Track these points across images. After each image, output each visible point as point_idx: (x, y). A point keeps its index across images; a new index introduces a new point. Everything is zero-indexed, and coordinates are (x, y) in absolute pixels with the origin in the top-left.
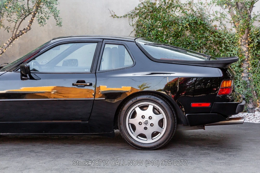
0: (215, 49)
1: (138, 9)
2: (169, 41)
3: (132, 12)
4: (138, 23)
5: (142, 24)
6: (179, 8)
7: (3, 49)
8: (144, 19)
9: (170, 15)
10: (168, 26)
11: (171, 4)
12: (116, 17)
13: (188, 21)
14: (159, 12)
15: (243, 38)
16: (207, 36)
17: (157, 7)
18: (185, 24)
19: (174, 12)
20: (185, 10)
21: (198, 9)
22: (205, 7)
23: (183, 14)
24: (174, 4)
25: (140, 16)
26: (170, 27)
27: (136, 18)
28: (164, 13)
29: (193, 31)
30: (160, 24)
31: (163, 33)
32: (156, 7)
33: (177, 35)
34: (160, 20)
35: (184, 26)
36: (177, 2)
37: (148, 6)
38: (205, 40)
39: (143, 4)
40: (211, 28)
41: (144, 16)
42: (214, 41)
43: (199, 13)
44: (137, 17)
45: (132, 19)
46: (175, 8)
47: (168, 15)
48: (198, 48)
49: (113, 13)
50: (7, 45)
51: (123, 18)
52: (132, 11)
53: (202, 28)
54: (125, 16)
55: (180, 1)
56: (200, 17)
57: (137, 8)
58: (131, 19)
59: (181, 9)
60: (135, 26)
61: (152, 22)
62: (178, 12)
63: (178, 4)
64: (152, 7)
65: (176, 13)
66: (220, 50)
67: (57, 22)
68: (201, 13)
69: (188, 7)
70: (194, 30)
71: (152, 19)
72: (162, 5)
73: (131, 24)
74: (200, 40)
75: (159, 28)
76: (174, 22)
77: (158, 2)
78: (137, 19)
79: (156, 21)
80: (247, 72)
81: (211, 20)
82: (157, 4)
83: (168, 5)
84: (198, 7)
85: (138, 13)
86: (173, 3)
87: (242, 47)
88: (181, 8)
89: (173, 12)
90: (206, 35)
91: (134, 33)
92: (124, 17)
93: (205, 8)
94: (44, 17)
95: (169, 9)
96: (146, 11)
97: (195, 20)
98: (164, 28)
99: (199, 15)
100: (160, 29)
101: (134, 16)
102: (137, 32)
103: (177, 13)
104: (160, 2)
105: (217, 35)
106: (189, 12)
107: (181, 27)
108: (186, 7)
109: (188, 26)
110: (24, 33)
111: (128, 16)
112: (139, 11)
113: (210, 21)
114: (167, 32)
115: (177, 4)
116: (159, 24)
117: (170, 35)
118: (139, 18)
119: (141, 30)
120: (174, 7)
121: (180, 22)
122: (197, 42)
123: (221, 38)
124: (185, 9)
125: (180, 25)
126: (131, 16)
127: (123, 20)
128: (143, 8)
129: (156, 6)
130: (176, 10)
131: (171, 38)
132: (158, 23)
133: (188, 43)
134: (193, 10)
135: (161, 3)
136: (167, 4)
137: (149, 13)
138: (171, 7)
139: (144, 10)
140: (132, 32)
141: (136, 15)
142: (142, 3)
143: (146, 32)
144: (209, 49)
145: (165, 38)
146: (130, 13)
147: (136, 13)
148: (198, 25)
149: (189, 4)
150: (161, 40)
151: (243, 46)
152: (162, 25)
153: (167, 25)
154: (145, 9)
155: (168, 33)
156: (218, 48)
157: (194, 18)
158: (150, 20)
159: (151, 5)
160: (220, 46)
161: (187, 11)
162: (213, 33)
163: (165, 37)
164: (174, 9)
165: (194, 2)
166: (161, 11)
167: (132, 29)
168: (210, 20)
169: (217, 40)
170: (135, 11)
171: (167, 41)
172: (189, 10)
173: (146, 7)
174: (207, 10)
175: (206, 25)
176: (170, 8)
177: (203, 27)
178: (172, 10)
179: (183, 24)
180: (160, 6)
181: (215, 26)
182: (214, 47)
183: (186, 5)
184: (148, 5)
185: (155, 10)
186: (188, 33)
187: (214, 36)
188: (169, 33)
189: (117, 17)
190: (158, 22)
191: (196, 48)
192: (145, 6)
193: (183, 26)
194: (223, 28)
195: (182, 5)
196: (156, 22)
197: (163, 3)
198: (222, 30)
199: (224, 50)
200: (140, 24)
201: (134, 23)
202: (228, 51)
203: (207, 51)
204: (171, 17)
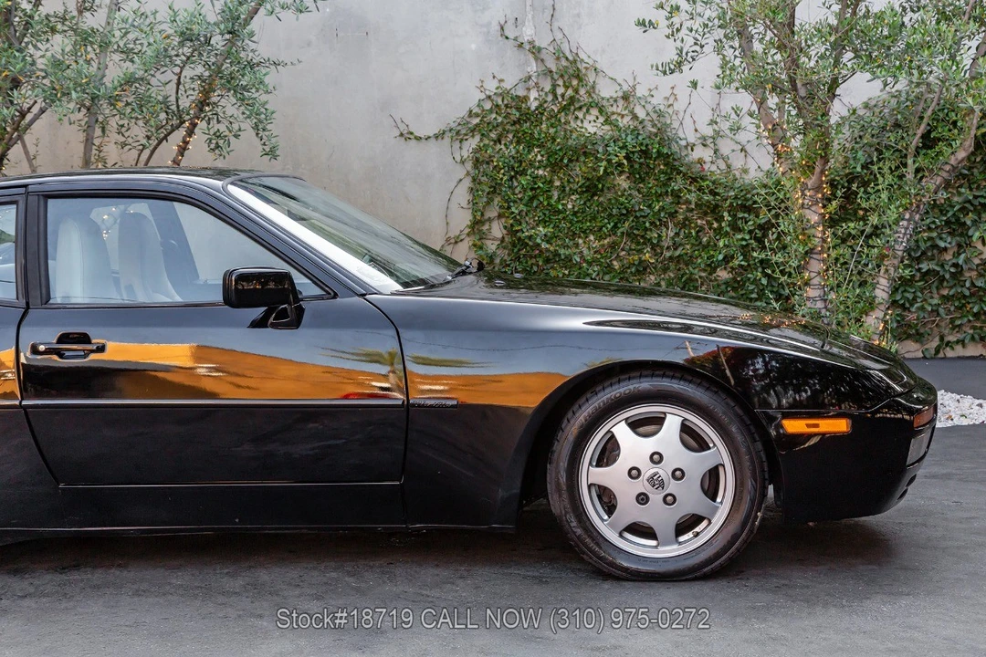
0: (701, 229)
1: (477, 115)
2: (570, 206)
3: (459, 124)
4: (478, 155)
5: (490, 157)
6: (594, 112)
8: (495, 142)
9: (571, 132)
10: (565, 161)
11: (571, 98)
12: (412, 137)
13: (624, 147)
14: (536, 121)
15: (809, 187)
16: (680, 190)
17: (533, 108)
18: (617, 156)
19: (582, 122)
20: (614, 117)
21: (652, 114)
22: (669, 106)
23: (607, 127)
24: (582, 99)
25: (483, 135)
26: (570, 164)
27: (470, 140)
28: (552, 126)
29: (638, 176)
30: (542, 156)
31: (551, 182)
32: (529, 109)
33: (592, 188)
34: (541, 146)
35: (614, 161)
36: (590, 95)
37: (506, 106)
38: (672, 203)
39: (492, 101)
40: (689, 166)
41: (493, 135)
42: (697, 205)
43: (654, 125)
44: (473, 136)
45: (460, 142)
46: (584, 110)
47: (565, 131)
48: (651, 223)
49: (403, 127)
51: (433, 140)
52: (459, 121)
53: (662, 167)
54: (439, 136)
55: (597, 92)
56: (656, 135)
57: (474, 112)
58: (457, 144)
59: (601, 114)
60: (469, 165)
61: (518, 152)
62: (593, 123)
63: (592, 98)
64: (518, 109)
65: (586, 124)
66: (715, 230)
67: (265, 147)
68: (659, 125)
69: (619, 108)
70: (639, 173)
71: (518, 143)
72: (546, 102)
73: (458, 159)
74: (659, 202)
75: (538, 168)
76: (585, 150)
77: (533, 94)
78: (473, 142)
79: (530, 148)
80: (820, 285)
81: (688, 144)
82: (532, 99)
83: (564, 103)
84: (649, 108)
85: (477, 125)
86: (578, 96)
87: (807, 211)
88: (601, 111)
89: (579, 123)
90: (676, 188)
91: (467, 183)
92: (436, 137)
93: (670, 111)
94: (227, 133)
95: (566, 115)
96: (500, 119)
97: (642, 144)
98: (553, 168)
99: (654, 130)
100: (541, 172)
101: (466, 135)
102: (474, 180)
103: (591, 126)
104: (541, 93)
105: (708, 186)
106: (625, 122)
107: (604, 163)
108: (615, 106)
109: (625, 162)
111: (448, 135)
112: (481, 121)
113: (686, 147)
114: (561, 179)
115: (591, 100)
116: (539, 158)
117: (571, 189)
118: (481, 140)
119: (487, 175)
120: (580, 108)
121: (601, 150)
122: (649, 206)
123: (718, 194)
124: (613, 113)
125: (602, 160)
126: (457, 134)
127: (433, 146)
128: (491, 111)
129: (529, 104)
130: (588, 117)
131: (573, 197)
132: (536, 155)
133: (624, 212)
134: (635, 117)
135: (544, 97)
136: (560, 99)
137: (508, 127)
138: (572, 108)
139: (494, 116)
140: (461, 180)
141: (472, 131)
142: (489, 97)
143: (502, 179)
144: (684, 226)
145: (555, 197)
146: (453, 125)
147: (470, 126)
148: (650, 159)
149: (623, 98)
150: (545, 203)
151: (808, 208)
152: (548, 159)
153: (562, 160)
154: (497, 113)
155: (566, 184)
156: (709, 224)
157: (640, 138)
158: (512, 147)
159: (514, 104)
160: (716, 219)
161: (619, 119)
162: (694, 180)
163: (556, 194)
164: (580, 115)
165: (638, 94)
166: (544, 118)
167: (460, 172)
168: (683, 143)
169: (708, 201)
170: (469, 120)
171: (563, 205)
172: (623, 116)
173: (500, 109)
174: (674, 117)
175: (675, 160)
176: (569, 109)
177: (665, 165)
178: (577, 118)
179: (609, 155)
180: (541, 105)
181: (701, 162)
182: (699, 221)
183: (616, 101)
184: (506, 102)
185: (526, 116)
186: (623, 182)
187: (700, 189)
188: (568, 181)
189: (416, 138)
190: (536, 150)
191: (647, 225)
192: (497, 106)
193: (609, 161)
194: (723, 166)
195: (605, 103)
196: (529, 152)
197: (550, 98)
198: (719, 171)
199: (728, 229)
200: (483, 156)
201: (465, 155)
202: (740, 230)
203: (677, 234)
204: (574, 136)
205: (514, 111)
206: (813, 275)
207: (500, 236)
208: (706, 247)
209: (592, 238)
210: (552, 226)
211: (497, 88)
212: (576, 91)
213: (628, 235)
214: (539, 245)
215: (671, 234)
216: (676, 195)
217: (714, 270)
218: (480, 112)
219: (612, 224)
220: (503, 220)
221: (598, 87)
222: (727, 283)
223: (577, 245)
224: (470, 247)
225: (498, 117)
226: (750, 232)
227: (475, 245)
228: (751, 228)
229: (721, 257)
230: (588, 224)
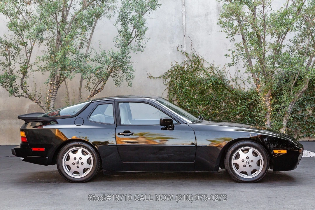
0: (232, 104)
1: (170, 72)
2: (196, 97)
3: (165, 74)
4: (171, 83)
5: (174, 83)
6: (203, 71)
8: (175, 79)
9: (196, 77)
10: (195, 85)
11: (196, 68)
13: (211, 81)
14: (187, 74)
15: (267, 96)
16: (227, 94)
17: (186, 70)
18: (209, 84)
19: (199, 74)
20: (208, 73)
21: (219, 72)
22: (223, 70)
23: (206, 76)
25: (172, 77)
28: (191, 75)
29: (215, 90)
30: (188, 83)
31: (191, 90)
32: (185, 70)
33: (202, 92)
34: (188, 80)
37: (178, 69)
38: (224, 97)
39: (175, 68)
40: (229, 87)
41: (175, 77)
42: (231, 98)
43: (219, 76)
44: (169, 78)
46: (200, 71)
47: (195, 76)
48: (219, 103)
49: (150, 75)
51: (158, 78)
53: (221, 87)
56: (220, 78)
58: (165, 80)
59: (205, 72)
60: (168, 86)
61: (182, 82)
64: (182, 70)
65: (200, 75)
66: (236, 105)
68: (221, 76)
69: (210, 70)
70: (215, 89)
71: (182, 80)
72: (189, 68)
73: (165, 84)
74: (220, 97)
75: (187, 87)
76: (200, 82)
77: (186, 66)
78: (169, 79)
79: (185, 81)
80: (269, 121)
81: (228, 81)
82: (185, 68)
83: (195, 69)
84: (218, 71)
85: (170, 74)
86: (198, 67)
88: (205, 71)
89: (198, 74)
90: (225, 93)
91: (167, 90)
92: (159, 77)
93: (224, 71)
94: (120, 80)
95: (195, 72)
97: (216, 81)
98: (191, 87)
99: (219, 77)
100: (188, 88)
101: (167, 77)
102: (169, 89)
103: (202, 75)
104: (188, 66)
105: (234, 93)
106: (211, 74)
107: (206, 86)
108: (208, 70)
109: (212, 85)
110: (99, 92)
111: (162, 77)
113: (228, 82)
114: (193, 90)
115: (202, 68)
116: (187, 84)
117: (196, 93)
118: (171, 79)
119: (173, 89)
120: (199, 70)
121: (205, 82)
122: (218, 98)
123: (237, 95)
124: (208, 72)
126: (165, 77)
127: (158, 80)
128: (174, 71)
130: (201, 73)
131: (197, 95)
132: (187, 83)
133: (211, 99)
134: (214, 73)
136: (193, 68)
137: (179, 75)
138: (197, 70)
139: (175, 72)
140: (165, 90)
142: (174, 67)
143: (177, 90)
144: (227, 103)
145: (192, 95)
146: (164, 75)
147: (168, 75)
148: (218, 85)
149: (211, 68)
150: (189, 96)
151: (266, 102)
152: (190, 84)
153: (194, 84)
154: (176, 71)
155: (195, 91)
156: (234, 103)
157: (216, 79)
158: (180, 81)
159: (180, 69)
160: (236, 102)
162: (230, 91)
163: (192, 94)
164: (199, 72)
165: (215, 67)
166: (189, 73)
167: (165, 87)
168: (227, 81)
169: (234, 97)
170: (168, 73)
171: (194, 97)
172: (211, 73)
173: (177, 70)
174: (225, 73)
175: (225, 85)
176: (196, 71)
177: (222, 86)
178: (198, 73)
179: (207, 84)
180: (188, 69)
181: (232, 86)
182: (231, 102)
183: (209, 69)
184: (178, 68)
185: (184, 72)
186: (210, 91)
187: (232, 93)
188: (195, 90)
189: (153, 78)
190: (186, 82)
191: (217, 103)
192: (176, 69)
193: (207, 85)
194: (238, 87)
195: (206, 69)
197: (190, 67)
198: (237, 89)
199: (240, 105)
200: (172, 83)
201: (167, 83)
202: (243, 105)
203: (225, 106)
204: (197, 78)
206: (267, 118)
208: (233, 109)
209: (202, 106)
210: (191, 103)
211: (176, 65)
212: (198, 66)
213: (212, 106)
214: (187, 108)
215: (224, 106)
216: (225, 95)
217: (236, 115)
218: (171, 71)
219: (208, 103)
220: (177, 101)
221: (204, 65)
222: (239, 119)
223: (197, 108)
225: (176, 73)
226: (246, 106)
228: (246, 104)
229: (238, 112)
230: (201, 102)
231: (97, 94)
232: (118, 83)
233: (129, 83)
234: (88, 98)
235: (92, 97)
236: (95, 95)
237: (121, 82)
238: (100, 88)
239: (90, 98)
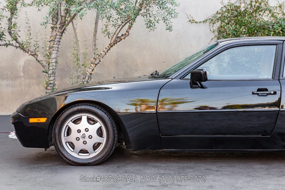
1: (220, 13)
3: (213, 17)
4: (220, 29)
5: (225, 30)
6: (267, 12)
7: (100, 57)
8: (227, 24)
9: (258, 20)
11: (258, 7)
12: (194, 22)
13: (281, 26)
14: (244, 16)
17: (242, 11)
18: (278, 30)
19: (262, 16)
23: (272, 18)
24: (263, 7)
25: (222, 21)
26: (257, 33)
27: (217, 23)
28: (250, 18)
30: (245, 29)
32: (241, 11)
34: (245, 25)
35: (277, 32)
36: (266, 5)
37: (232, 10)
39: (226, 8)
41: (226, 21)
44: (218, 22)
45: (213, 24)
47: (255, 19)
49: (190, 18)
50: (104, 53)
51: (202, 23)
52: (213, 15)
54: (205, 22)
55: (269, 4)
57: (219, 12)
58: (212, 25)
59: (270, 13)
60: (216, 33)
61: (236, 28)
62: (266, 17)
63: (267, 7)
64: (236, 11)
65: (263, 17)
69: (278, 10)
71: (236, 24)
72: (248, 8)
73: (212, 31)
75: (244, 34)
76: (263, 27)
77: (243, 5)
78: (218, 24)
79: (241, 26)
82: (242, 7)
83: (255, 9)
85: (220, 17)
86: (260, 6)
88: (270, 11)
91: (215, 39)
92: (204, 22)
94: (154, 21)
95: (256, 13)
96: (229, 15)
98: (250, 34)
100: (245, 36)
101: (215, 21)
102: (218, 39)
104: (246, 5)
106: (280, 16)
107: (272, 33)
108: (276, 10)
109: (281, 32)
110: (122, 39)
111: (208, 21)
112: (221, 15)
115: (266, 7)
116: (244, 30)
118: (221, 23)
120: (262, 11)
124: (275, 13)
125: (271, 31)
126: (212, 21)
127: (202, 26)
128: (225, 12)
129: (241, 9)
130: (264, 14)
132: (243, 29)
134: (284, 14)
135: (247, 6)
136: (253, 7)
137: (232, 18)
139: (227, 14)
140: (213, 39)
141: (218, 20)
142: (225, 6)
146: (210, 17)
147: (217, 17)
149: (279, 6)
152: (248, 31)
153: (254, 31)
154: (228, 12)
158: (233, 26)
159: (235, 9)
161: (277, 15)
164: (261, 13)
166: (247, 15)
167: (213, 35)
170: (216, 15)
172: (279, 14)
173: (229, 11)
176: (257, 11)
178: (260, 14)
179: (275, 29)
180: (246, 10)
183: (276, 8)
184: (231, 8)
185: (240, 14)
189: (195, 22)
190: (243, 27)
193: (275, 31)
195: (272, 9)
196: (241, 27)
197: (249, 7)
200: (222, 30)
201: (215, 28)
204: (259, 22)
205: (235, 12)
207: (228, 61)
210: (249, 57)
211: (228, 3)
212: (260, 4)
218: (221, 12)
221: (269, 2)
224: (216, 66)
225: (228, 14)
227: (218, 65)
231: (119, 42)
232: (151, 25)
233: (167, 25)
234: (106, 48)
235: (112, 46)
236: (117, 43)
237: (156, 23)
238: (124, 34)
239: (109, 49)
